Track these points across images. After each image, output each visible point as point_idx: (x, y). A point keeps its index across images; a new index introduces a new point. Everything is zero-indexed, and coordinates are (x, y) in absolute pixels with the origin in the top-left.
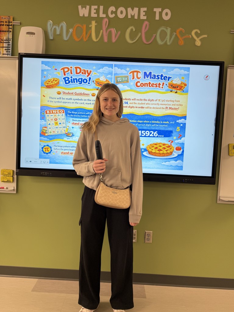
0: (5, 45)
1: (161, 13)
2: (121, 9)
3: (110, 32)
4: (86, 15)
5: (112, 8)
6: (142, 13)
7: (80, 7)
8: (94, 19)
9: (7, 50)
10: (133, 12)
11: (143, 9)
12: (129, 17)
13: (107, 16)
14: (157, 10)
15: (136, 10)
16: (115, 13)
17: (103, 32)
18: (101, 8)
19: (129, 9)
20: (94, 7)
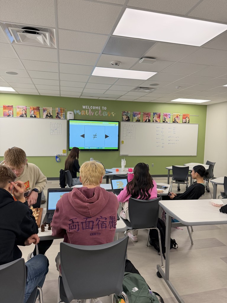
0: (63, 116)
1: (104, 108)
2: (94, 107)
3: (91, 113)
4: (85, 108)
5: (91, 107)
6: (99, 108)
7: (83, 106)
8: (87, 109)
9: (64, 117)
10: (97, 108)
11: (99, 107)
12: (96, 109)
13: (90, 109)
14: (103, 107)
15: (98, 107)
16: (92, 108)
17: (90, 113)
18: (89, 106)
19: (96, 107)
20: (87, 106)
